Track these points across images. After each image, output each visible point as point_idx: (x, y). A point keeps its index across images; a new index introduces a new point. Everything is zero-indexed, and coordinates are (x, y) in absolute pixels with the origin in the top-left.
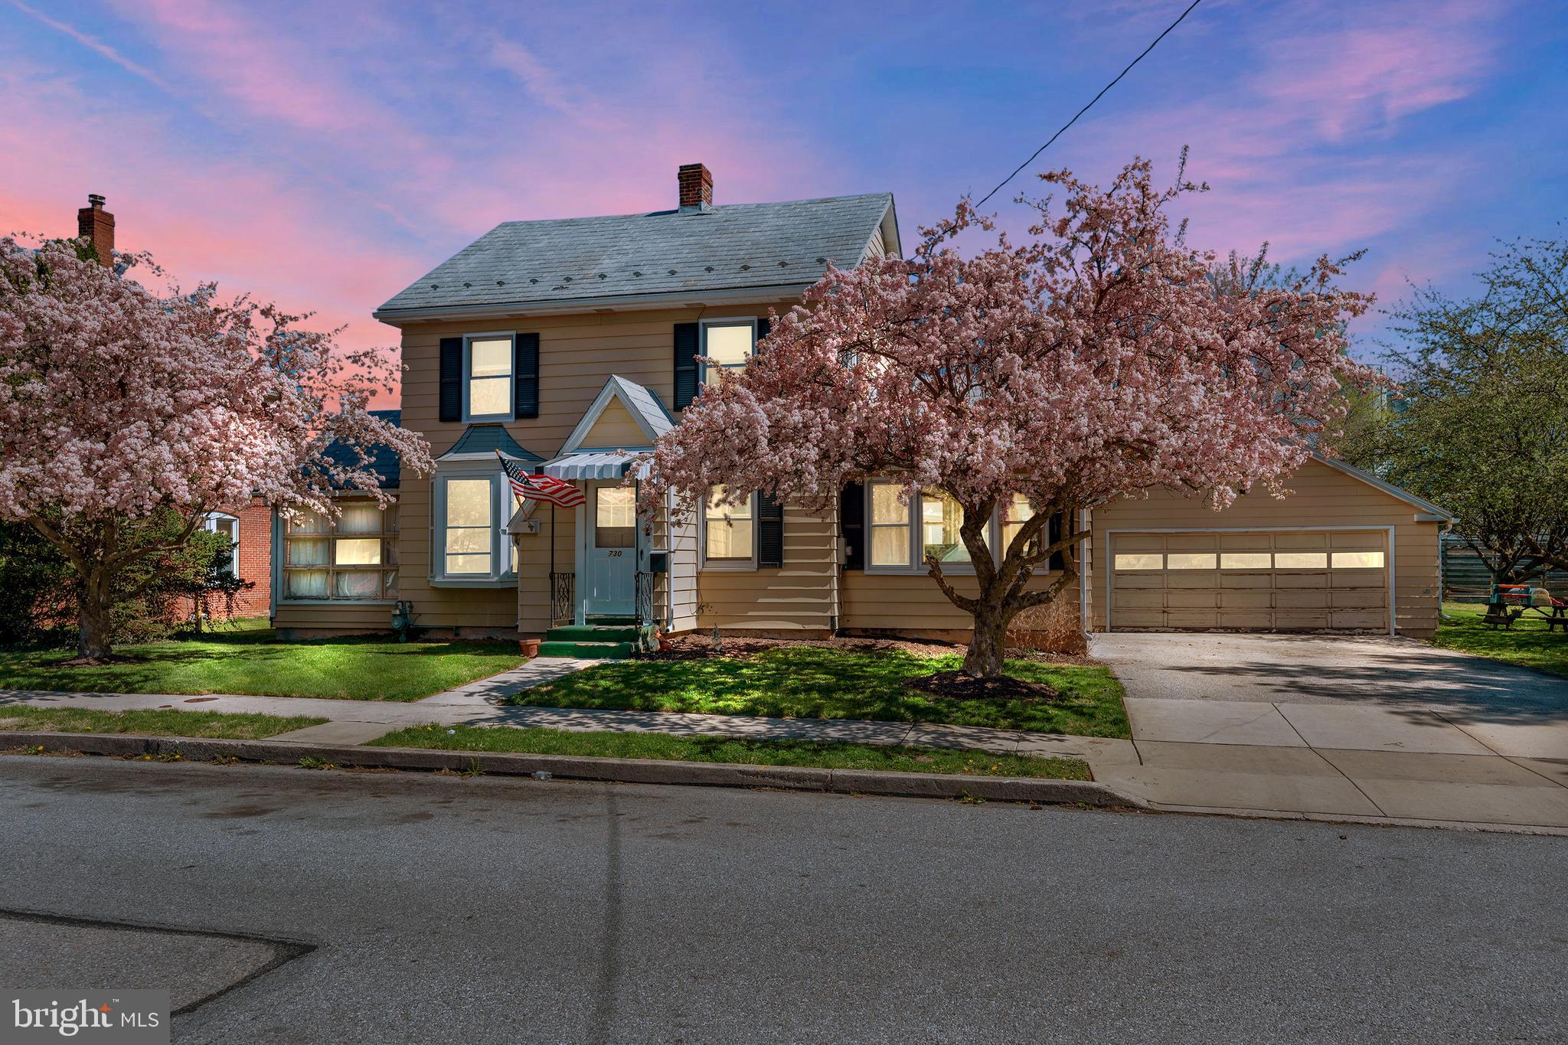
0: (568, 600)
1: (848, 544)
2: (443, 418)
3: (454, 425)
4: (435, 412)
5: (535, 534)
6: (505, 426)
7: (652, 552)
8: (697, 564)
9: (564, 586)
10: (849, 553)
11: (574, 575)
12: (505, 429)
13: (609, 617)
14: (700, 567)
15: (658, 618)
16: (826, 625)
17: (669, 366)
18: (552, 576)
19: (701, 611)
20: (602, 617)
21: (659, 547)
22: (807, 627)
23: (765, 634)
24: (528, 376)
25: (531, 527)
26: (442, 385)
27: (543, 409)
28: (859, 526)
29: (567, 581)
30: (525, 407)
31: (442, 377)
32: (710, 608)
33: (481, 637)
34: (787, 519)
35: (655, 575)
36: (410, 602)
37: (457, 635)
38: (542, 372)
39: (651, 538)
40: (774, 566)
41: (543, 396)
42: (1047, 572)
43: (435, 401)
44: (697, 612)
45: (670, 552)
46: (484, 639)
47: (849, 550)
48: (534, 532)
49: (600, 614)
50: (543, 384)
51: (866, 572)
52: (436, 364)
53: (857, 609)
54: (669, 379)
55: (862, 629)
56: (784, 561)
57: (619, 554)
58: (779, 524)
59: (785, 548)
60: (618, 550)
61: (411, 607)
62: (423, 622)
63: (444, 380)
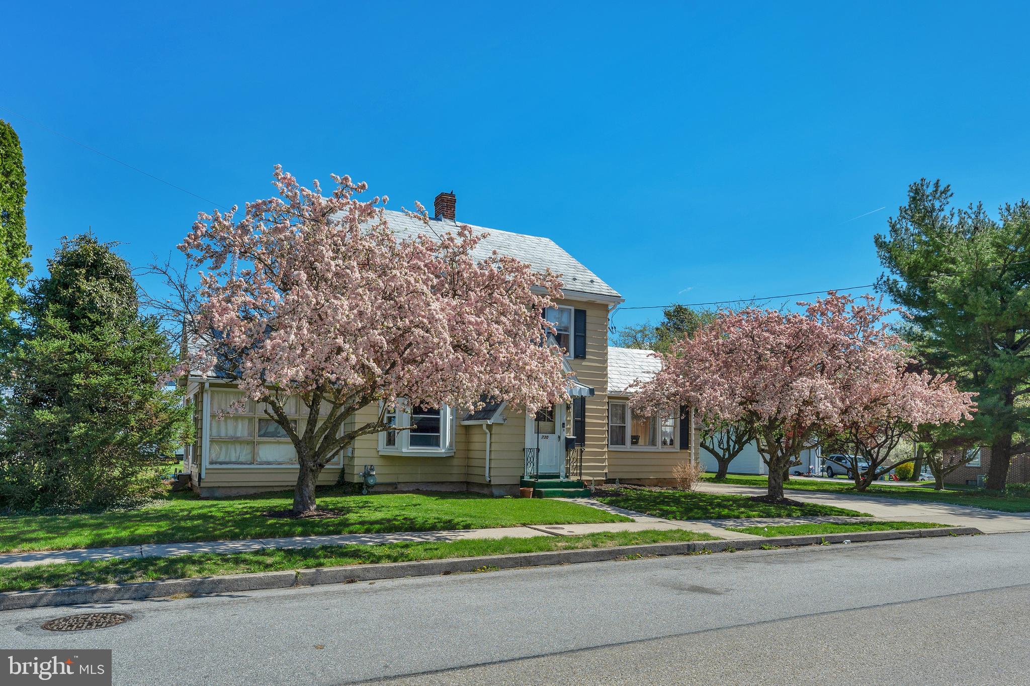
5: (502, 424)
9: (530, 456)
22: (595, 479)
34: (587, 420)
39: (565, 429)
42: (679, 451)
57: (547, 437)
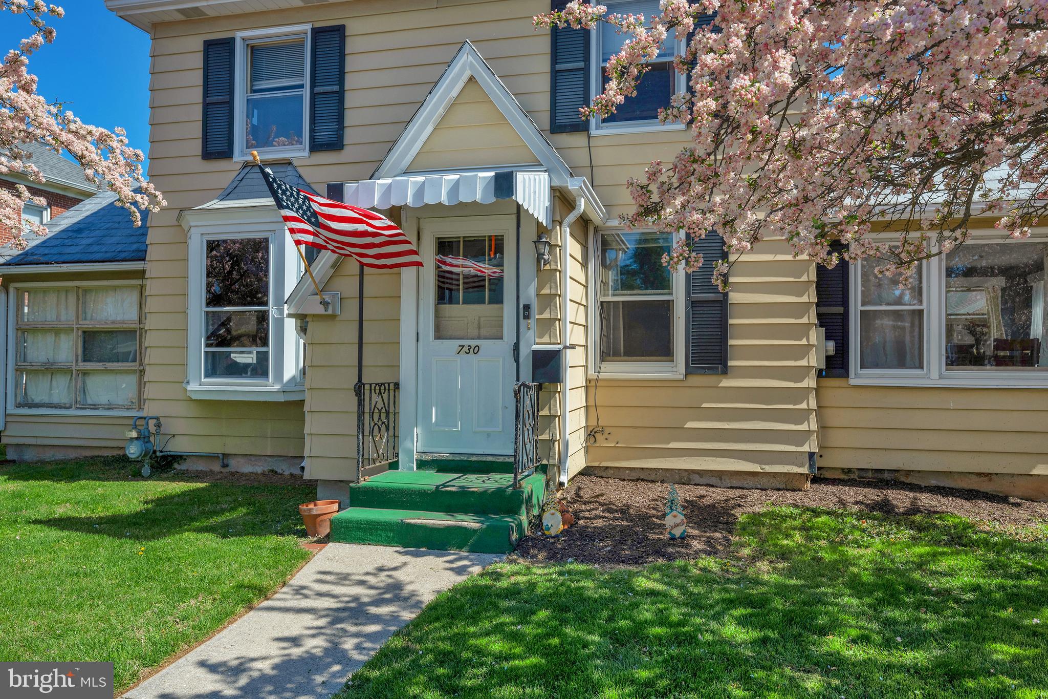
0: (387, 429)
1: (828, 337)
2: (207, 155)
3: (222, 165)
4: (196, 147)
5: (333, 317)
6: (295, 163)
7: (535, 347)
8: (586, 367)
9: (380, 405)
10: (831, 352)
11: (397, 386)
12: (295, 168)
13: (457, 458)
14: (591, 372)
15: (545, 462)
16: (802, 466)
17: (544, 64)
18: (359, 389)
19: (592, 439)
20: (446, 456)
21: (546, 339)
22: (769, 469)
23: (697, 479)
24: (328, 89)
25: (325, 304)
26: (206, 106)
27: (350, 136)
28: (840, 310)
29: (385, 396)
30: (325, 134)
31: (206, 94)
32: (606, 435)
33: (259, 470)
34: (735, 297)
35: (540, 387)
36: (157, 418)
37: (225, 466)
38: (350, 81)
39: (533, 322)
40: (713, 371)
41: (350, 118)
43: (196, 130)
44: (586, 441)
45: (566, 347)
46: (263, 474)
47: (831, 345)
48: (330, 312)
49: (443, 452)
50: (350, 100)
51: (853, 381)
52: (197, 78)
53: (837, 439)
54: (543, 84)
55: (843, 469)
56: (730, 363)
57: (476, 350)
58: (722, 304)
59: (731, 342)
60: (473, 343)
61: (158, 425)
62: (177, 446)
63: (209, 100)
